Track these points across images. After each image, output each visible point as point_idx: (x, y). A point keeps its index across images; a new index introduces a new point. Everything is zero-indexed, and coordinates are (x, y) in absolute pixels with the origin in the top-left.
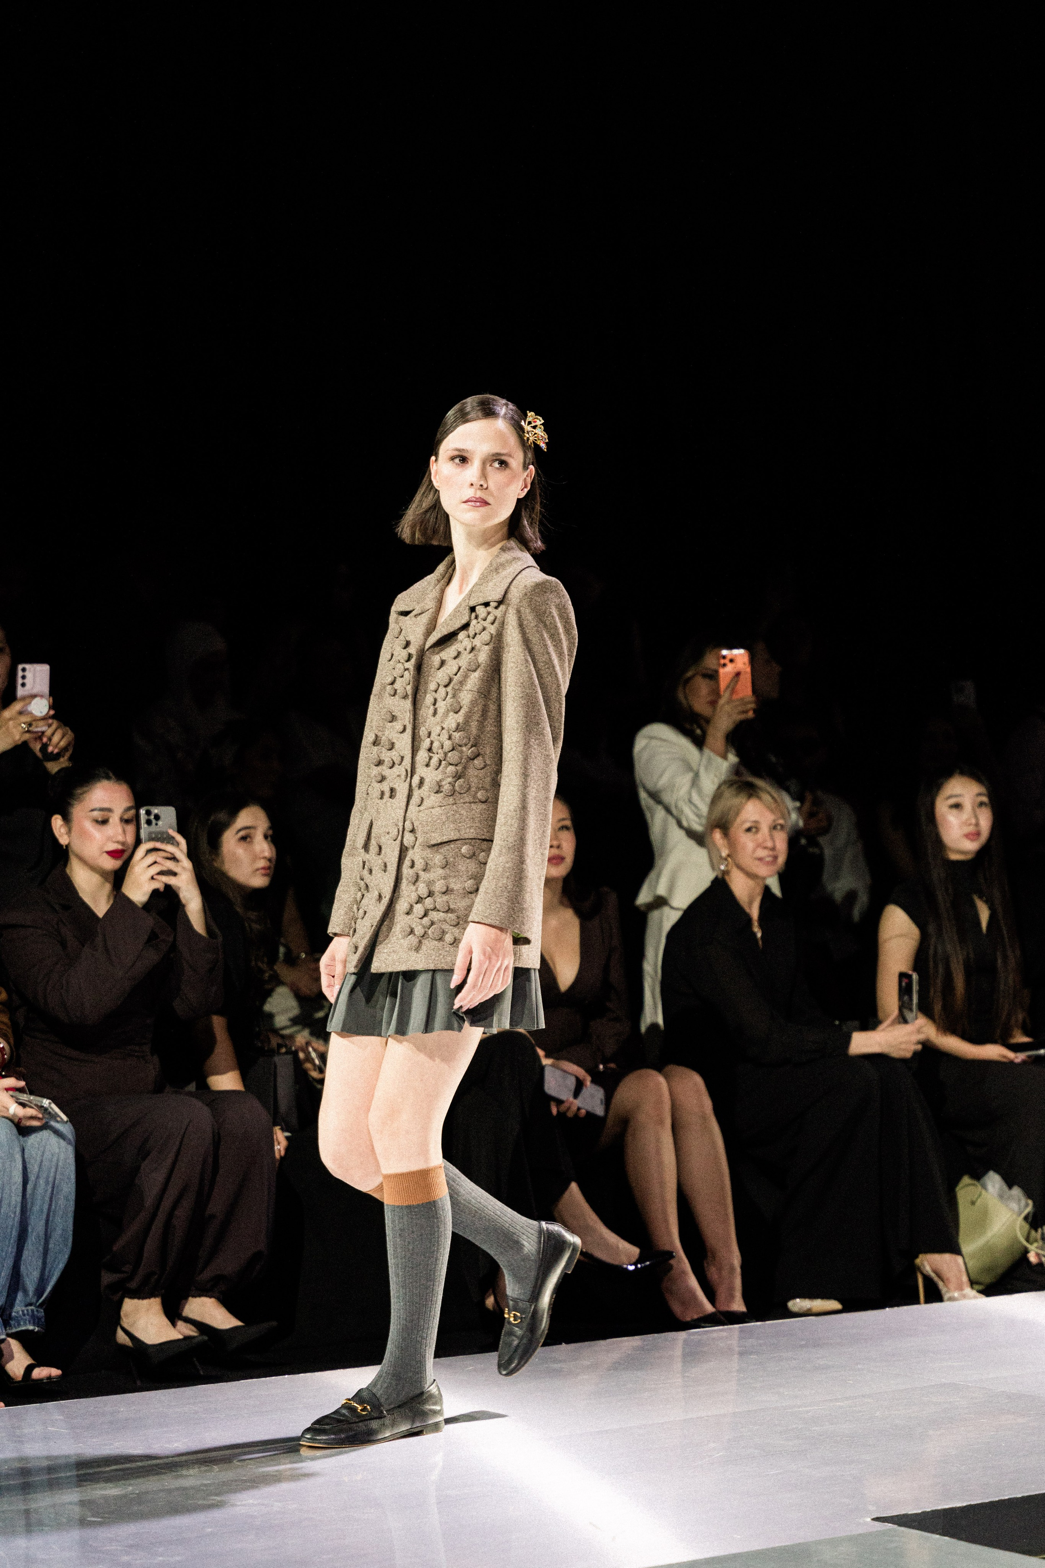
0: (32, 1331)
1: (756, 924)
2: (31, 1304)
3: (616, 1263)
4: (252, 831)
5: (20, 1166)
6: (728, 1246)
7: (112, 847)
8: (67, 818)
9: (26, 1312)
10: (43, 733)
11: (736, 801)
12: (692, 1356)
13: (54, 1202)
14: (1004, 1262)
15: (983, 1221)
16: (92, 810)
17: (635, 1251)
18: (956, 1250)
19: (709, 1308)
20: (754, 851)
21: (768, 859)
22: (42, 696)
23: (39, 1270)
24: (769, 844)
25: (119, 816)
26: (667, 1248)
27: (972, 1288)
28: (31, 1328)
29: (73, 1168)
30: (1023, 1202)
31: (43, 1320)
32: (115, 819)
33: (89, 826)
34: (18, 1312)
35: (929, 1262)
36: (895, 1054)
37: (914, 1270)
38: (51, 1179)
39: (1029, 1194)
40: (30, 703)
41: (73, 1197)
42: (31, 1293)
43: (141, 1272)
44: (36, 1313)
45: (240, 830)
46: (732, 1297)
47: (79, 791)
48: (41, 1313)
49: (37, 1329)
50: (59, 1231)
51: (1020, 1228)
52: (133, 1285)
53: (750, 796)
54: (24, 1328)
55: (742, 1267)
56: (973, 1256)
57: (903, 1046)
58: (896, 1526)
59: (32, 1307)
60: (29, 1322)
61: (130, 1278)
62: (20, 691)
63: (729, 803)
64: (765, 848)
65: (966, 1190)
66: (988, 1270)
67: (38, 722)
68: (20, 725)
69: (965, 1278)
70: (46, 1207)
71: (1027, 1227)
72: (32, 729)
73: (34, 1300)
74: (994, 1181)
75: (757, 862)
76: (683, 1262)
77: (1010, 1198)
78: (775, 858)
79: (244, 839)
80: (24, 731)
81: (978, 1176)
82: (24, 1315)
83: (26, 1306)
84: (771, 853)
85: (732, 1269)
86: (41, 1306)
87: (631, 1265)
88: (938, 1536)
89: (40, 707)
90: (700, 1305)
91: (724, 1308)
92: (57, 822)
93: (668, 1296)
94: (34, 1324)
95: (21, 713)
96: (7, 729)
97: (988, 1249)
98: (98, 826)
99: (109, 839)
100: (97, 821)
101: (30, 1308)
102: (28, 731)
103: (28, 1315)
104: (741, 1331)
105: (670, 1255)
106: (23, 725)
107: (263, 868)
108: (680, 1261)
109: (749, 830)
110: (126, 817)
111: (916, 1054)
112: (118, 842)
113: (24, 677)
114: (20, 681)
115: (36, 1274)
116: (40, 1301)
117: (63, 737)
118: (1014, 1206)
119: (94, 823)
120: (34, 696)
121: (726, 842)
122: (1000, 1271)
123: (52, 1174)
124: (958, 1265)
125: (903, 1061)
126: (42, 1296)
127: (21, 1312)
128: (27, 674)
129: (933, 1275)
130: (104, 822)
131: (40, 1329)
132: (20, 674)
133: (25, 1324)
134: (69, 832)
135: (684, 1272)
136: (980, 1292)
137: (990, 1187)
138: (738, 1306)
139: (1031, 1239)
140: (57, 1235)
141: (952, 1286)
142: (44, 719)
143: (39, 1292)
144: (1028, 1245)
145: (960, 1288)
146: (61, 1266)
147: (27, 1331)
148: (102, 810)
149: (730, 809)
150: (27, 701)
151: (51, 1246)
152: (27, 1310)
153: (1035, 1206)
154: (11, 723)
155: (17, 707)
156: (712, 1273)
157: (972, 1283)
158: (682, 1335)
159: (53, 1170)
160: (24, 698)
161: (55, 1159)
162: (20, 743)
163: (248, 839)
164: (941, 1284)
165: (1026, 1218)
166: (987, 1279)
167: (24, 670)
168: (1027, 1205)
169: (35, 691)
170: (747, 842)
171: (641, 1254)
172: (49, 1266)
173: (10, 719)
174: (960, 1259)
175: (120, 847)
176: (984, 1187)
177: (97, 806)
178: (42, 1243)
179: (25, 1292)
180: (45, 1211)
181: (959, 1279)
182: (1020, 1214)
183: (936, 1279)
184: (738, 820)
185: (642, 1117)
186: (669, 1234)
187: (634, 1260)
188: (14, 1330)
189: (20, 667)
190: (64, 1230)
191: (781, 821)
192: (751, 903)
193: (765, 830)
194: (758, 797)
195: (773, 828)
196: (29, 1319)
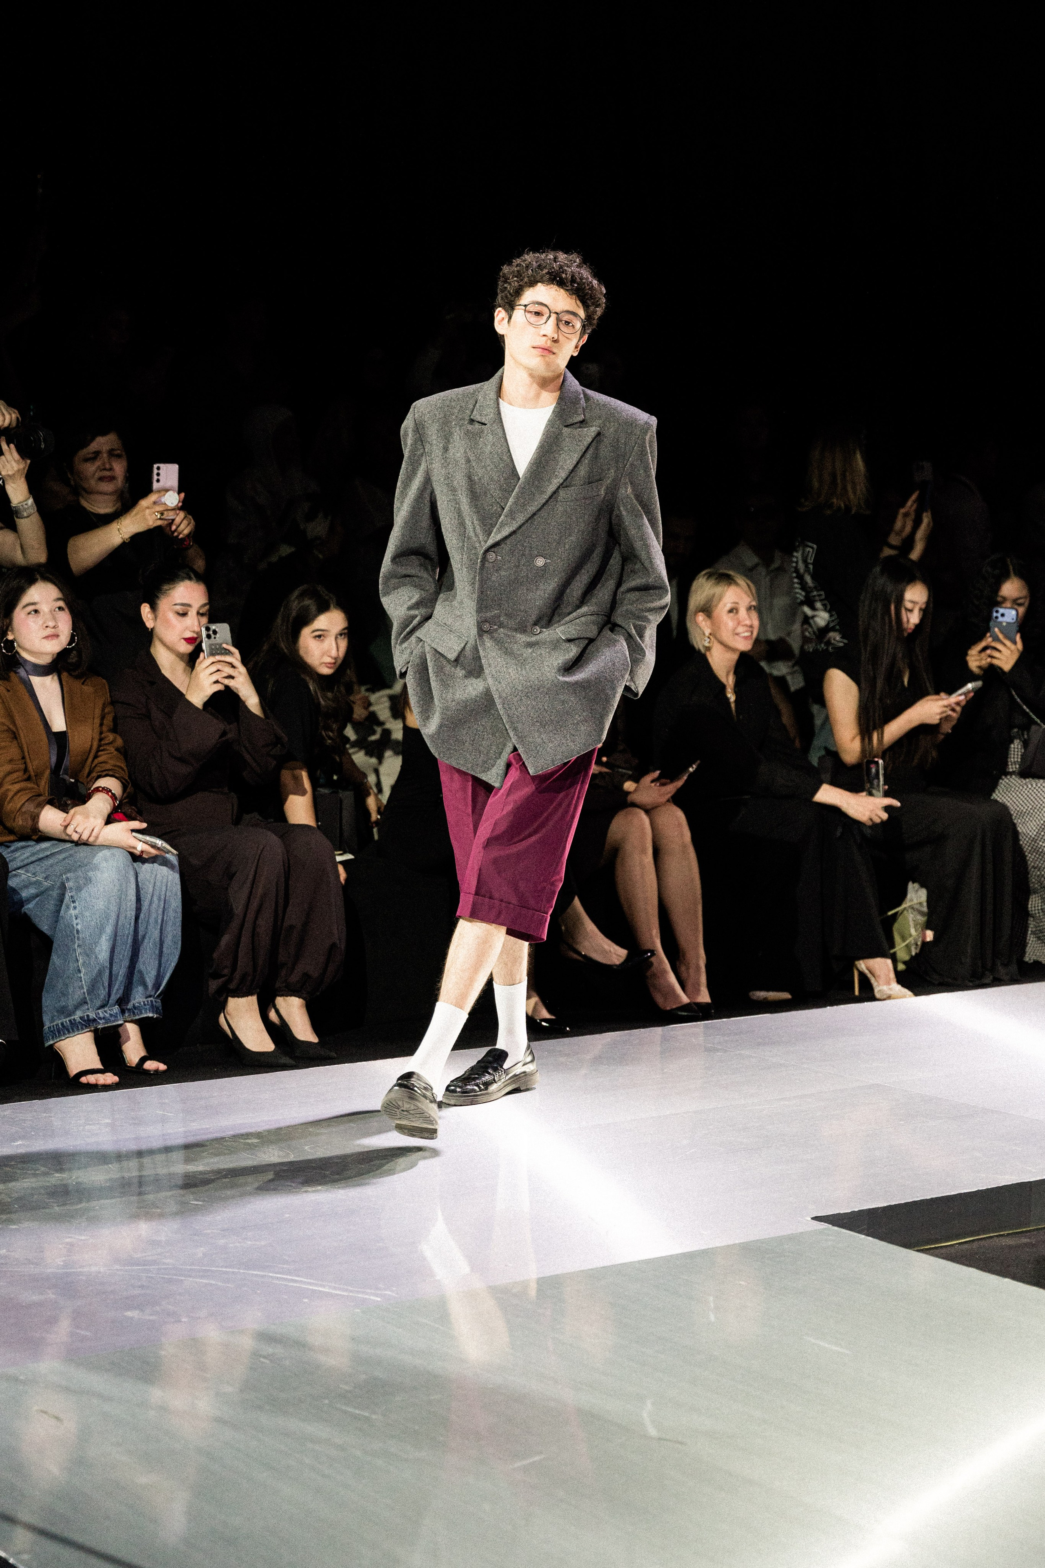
0: (152, 1017)
1: (730, 691)
2: (150, 996)
3: (609, 963)
5: (133, 886)
6: (696, 948)
7: (189, 635)
8: (154, 608)
9: (146, 1002)
10: (173, 520)
11: (718, 590)
13: (165, 915)
16: (175, 605)
17: (623, 952)
18: (887, 953)
19: (684, 998)
20: (734, 629)
21: (746, 634)
23: (156, 969)
24: (748, 622)
25: (196, 611)
28: (151, 1015)
29: (179, 887)
31: (160, 1008)
32: (193, 613)
33: (171, 616)
34: (140, 1003)
35: (866, 965)
37: (853, 970)
38: (163, 897)
40: (164, 495)
41: (180, 910)
42: (150, 987)
43: (237, 976)
44: (154, 1003)
45: (316, 630)
46: (698, 991)
47: (166, 587)
48: (159, 1003)
49: (155, 1016)
50: (170, 937)
52: (232, 986)
53: (730, 584)
54: (145, 1016)
55: (707, 966)
58: (830, 1226)
59: (152, 999)
60: (149, 1009)
61: (230, 980)
62: (155, 486)
63: (712, 592)
64: (744, 625)
67: (169, 512)
68: (154, 513)
69: (893, 976)
70: (160, 917)
72: (164, 517)
73: (153, 993)
75: (737, 637)
76: (664, 963)
78: (751, 632)
79: (318, 637)
80: (156, 518)
82: (145, 1005)
83: (146, 998)
85: (698, 968)
86: (158, 996)
87: (620, 963)
88: (863, 1236)
89: (172, 499)
90: (676, 997)
91: (697, 1002)
92: (145, 609)
93: (652, 989)
94: (152, 1012)
95: (155, 503)
96: (144, 515)
98: (180, 618)
99: (187, 628)
100: (178, 614)
101: (150, 999)
102: (160, 519)
103: (148, 1005)
105: (653, 953)
106: (156, 514)
107: (330, 663)
108: (660, 959)
109: (731, 611)
110: (201, 612)
112: (194, 632)
113: (158, 474)
114: (155, 477)
115: (154, 973)
116: (157, 994)
117: (188, 525)
119: (176, 615)
120: (167, 490)
121: (711, 622)
123: (163, 893)
124: (888, 967)
126: (159, 989)
127: (142, 1003)
128: (160, 471)
129: (867, 972)
130: (184, 614)
131: (158, 1016)
132: (155, 471)
133: (146, 1013)
134: (156, 618)
135: (664, 969)
138: (705, 997)
140: (168, 941)
141: (882, 983)
142: (173, 509)
143: (157, 986)
145: (888, 983)
146: (173, 965)
147: (148, 1018)
148: (183, 605)
149: (714, 595)
150: (163, 493)
151: (164, 949)
152: (148, 1001)
154: (147, 511)
155: (153, 497)
156: (684, 970)
159: (164, 888)
160: (159, 491)
161: (165, 881)
162: (152, 527)
163: (323, 638)
164: (873, 980)
167: (158, 468)
170: (728, 622)
172: (163, 965)
173: (148, 508)
174: (889, 962)
175: (195, 636)
177: (178, 601)
178: (158, 948)
179: (144, 985)
180: (160, 921)
181: (888, 976)
183: (869, 975)
184: (722, 604)
185: (628, 847)
186: (652, 936)
187: (622, 960)
188: (137, 1017)
189: (155, 466)
190: (174, 936)
191: (754, 603)
192: (727, 675)
193: (743, 612)
194: (737, 584)
195: (749, 609)
196: (148, 1007)
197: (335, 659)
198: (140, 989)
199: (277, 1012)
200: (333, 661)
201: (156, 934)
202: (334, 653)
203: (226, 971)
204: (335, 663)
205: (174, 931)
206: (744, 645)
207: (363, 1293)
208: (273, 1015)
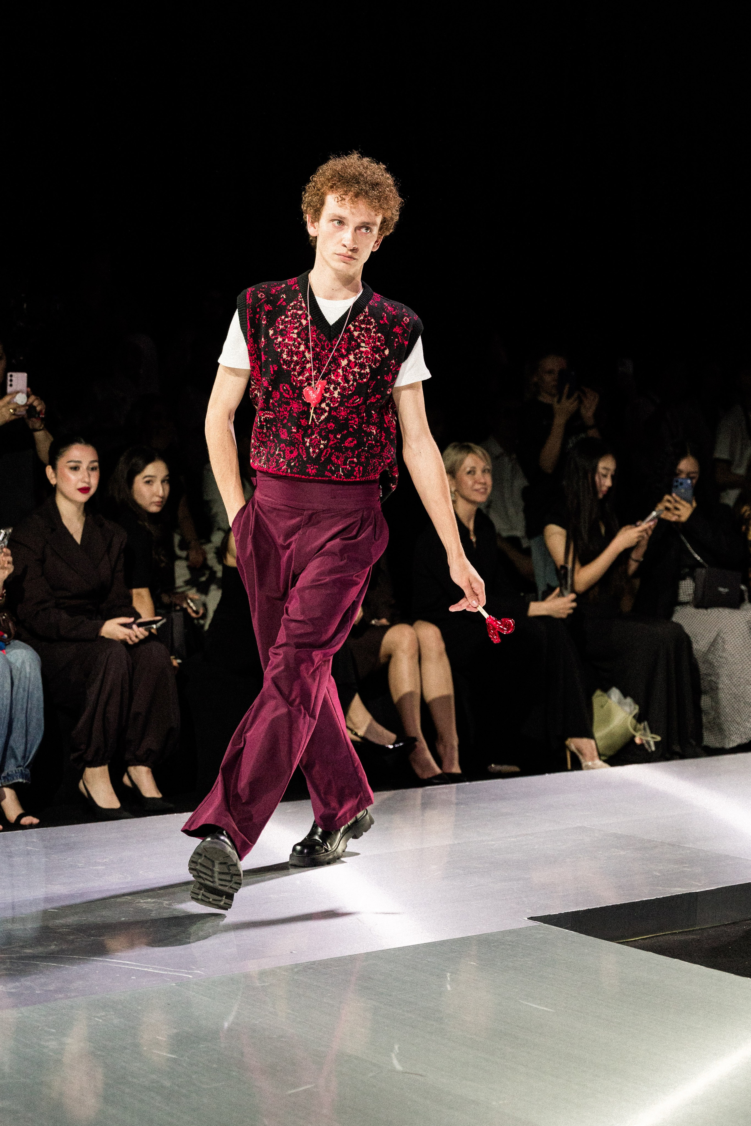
0: (22, 782)
1: (472, 533)
2: (20, 766)
3: (382, 744)
4: (153, 479)
6: (451, 733)
7: (81, 485)
8: (54, 468)
11: (460, 456)
12: (426, 805)
13: (30, 703)
14: (620, 742)
15: (608, 718)
16: (70, 462)
17: (393, 737)
18: (590, 735)
19: (438, 771)
20: (473, 486)
21: (482, 490)
22: (23, 393)
23: (24, 745)
24: (483, 481)
25: (86, 466)
26: (413, 735)
27: (600, 759)
28: (21, 780)
30: (633, 707)
31: (29, 776)
32: (83, 467)
33: (67, 472)
34: (12, 772)
35: (574, 743)
36: (556, 615)
37: (565, 747)
38: (27, 689)
39: (636, 701)
40: (15, 397)
41: (42, 699)
42: (19, 759)
43: (92, 749)
44: (24, 772)
45: (146, 477)
46: (452, 764)
47: (62, 450)
48: (28, 771)
49: (24, 781)
50: (34, 720)
51: (630, 721)
52: (88, 758)
53: (468, 452)
54: (16, 781)
55: (459, 745)
56: (602, 739)
57: (561, 611)
58: (542, 923)
59: (22, 768)
60: (19, 777)
62: (9, 390)
63: (455, 458)
64: (480, 483)
65: (598, 698)
66: (609, 747)
67: (20, 408)
68: (9, 410)
69: (596, 754)
70: (25, 704)
71: (634, 721)
72: (16, 413)
73: (22, 764)
74: (615, 694)
75: (475, 492)
76: (423, 744)
77: (625, 704)
78: (486, 489)
79: (148, 482)
80: (11, 414)
81: (606, 690)
82: (16, 773)
83: (17, 767)
84: (484, 486)
86: (28, 766)
87: (391, 745)
89: (21, 399)
91: (448, 771)
92: (49, 470)
94: (23, 778)
95: (9, 403)
96: (2, 412)
97: (611, 735)
98: (74, 473)
99: (79, 481)
100: (72, 469)
101: (20, 768)
102: (14, 414)
104: (458, 789)
105: (415, 739)
106: (11, 410)
107: (158, 502)
108: (421, 742)
109: (469, 473)
110: (91, 467)
111: (569, 615)
112: (85, 482)
113: (11, 381)
114: (9, 383)
115: (22, 747)
116: (27, 764)
118: (627, 709)
119: (70, 470)
120: (17, 392)
121: (454, 482)
122: (618, 747)
123: (27, 686)
124: (592, 746)
125: (561, 619)
126: (27, 760)
127: (14, 772)
128: (13, 378)
129: (576, 751)
130: (76, 469)
131: (27, 781)
132: (9, 378)
133: (17, 778)
134: (56, 475)
135: (423, 749)
136: (605, 761)
137: (613, 697)
138: (456, 769)
139: (637, 729)
140: (33, 724)
141: (587, 758)
142: (24, 406)
143: (24, 757)
144: (635, 734)
145: (592, 759)
146: (38, 742)
147: (19, 782)
148: (75, 461)
149: (456, 461)
150: (13, 395)
151: (30, 729)
152: (18, 770)
153: (640, 709)
154: (4, 409)
155: (7, 399)
156: (441, 749)
157: (600, 755)
158: (420, 791)
159: (27, 682)
160: (11, 394)
161: (28, 676)
162: (9, 421)
163: (151, 483)
164: (581, 757)
165: (634, 717)
166: (610, 753)
167: (11, 376)
168: (635, 709)
169: (18, 389)
170: (468, 481)
171: (397, 738)
172: (29, 743)
173: (4, 406)
174: (592, 742)
175: (86, 485)
176: (609, 697)
177: (72, 459)
178: (25, 729)
179: (16, 758)
180: (25, 708)
181: (592, 754)
182: (631, 713)
183: (578, 754)
184: (463, 467)
185: (400, 653)
186: (415, 726)
187: (393, 742)
188: (11, 783)
189: (9, 374)
190: (38, 720)
191: (488, 467)
192: (469, 520)
193: (479, 472)
194: (474, 452)
195: (484, 471)
196: (18, 774)
197: (162, 498)
198: (13, 761)
199: (130, 778)
200: (161, 500)
201: (23, 717)
202: (161, 493)
203: (83, 747)
204: (162, 502)
205: (38, 716)
206: (481, 498)
207: (178, 972)
208: (126, 780)
